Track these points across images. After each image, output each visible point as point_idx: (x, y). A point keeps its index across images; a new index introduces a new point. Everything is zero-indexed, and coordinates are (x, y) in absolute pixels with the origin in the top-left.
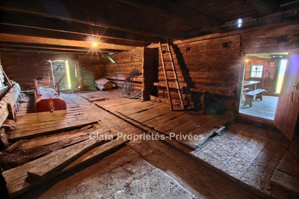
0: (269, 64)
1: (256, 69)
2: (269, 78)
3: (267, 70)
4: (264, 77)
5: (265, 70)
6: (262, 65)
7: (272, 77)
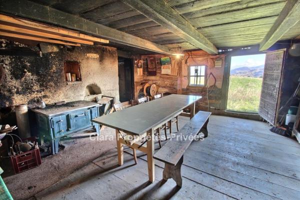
0: (214, 63)
1: (196, 71)
2: (215, 86)
3: (211, 73)
4: (208, 85)
5: (209, 72)
6: (203, 65)
7: (219, 84)
